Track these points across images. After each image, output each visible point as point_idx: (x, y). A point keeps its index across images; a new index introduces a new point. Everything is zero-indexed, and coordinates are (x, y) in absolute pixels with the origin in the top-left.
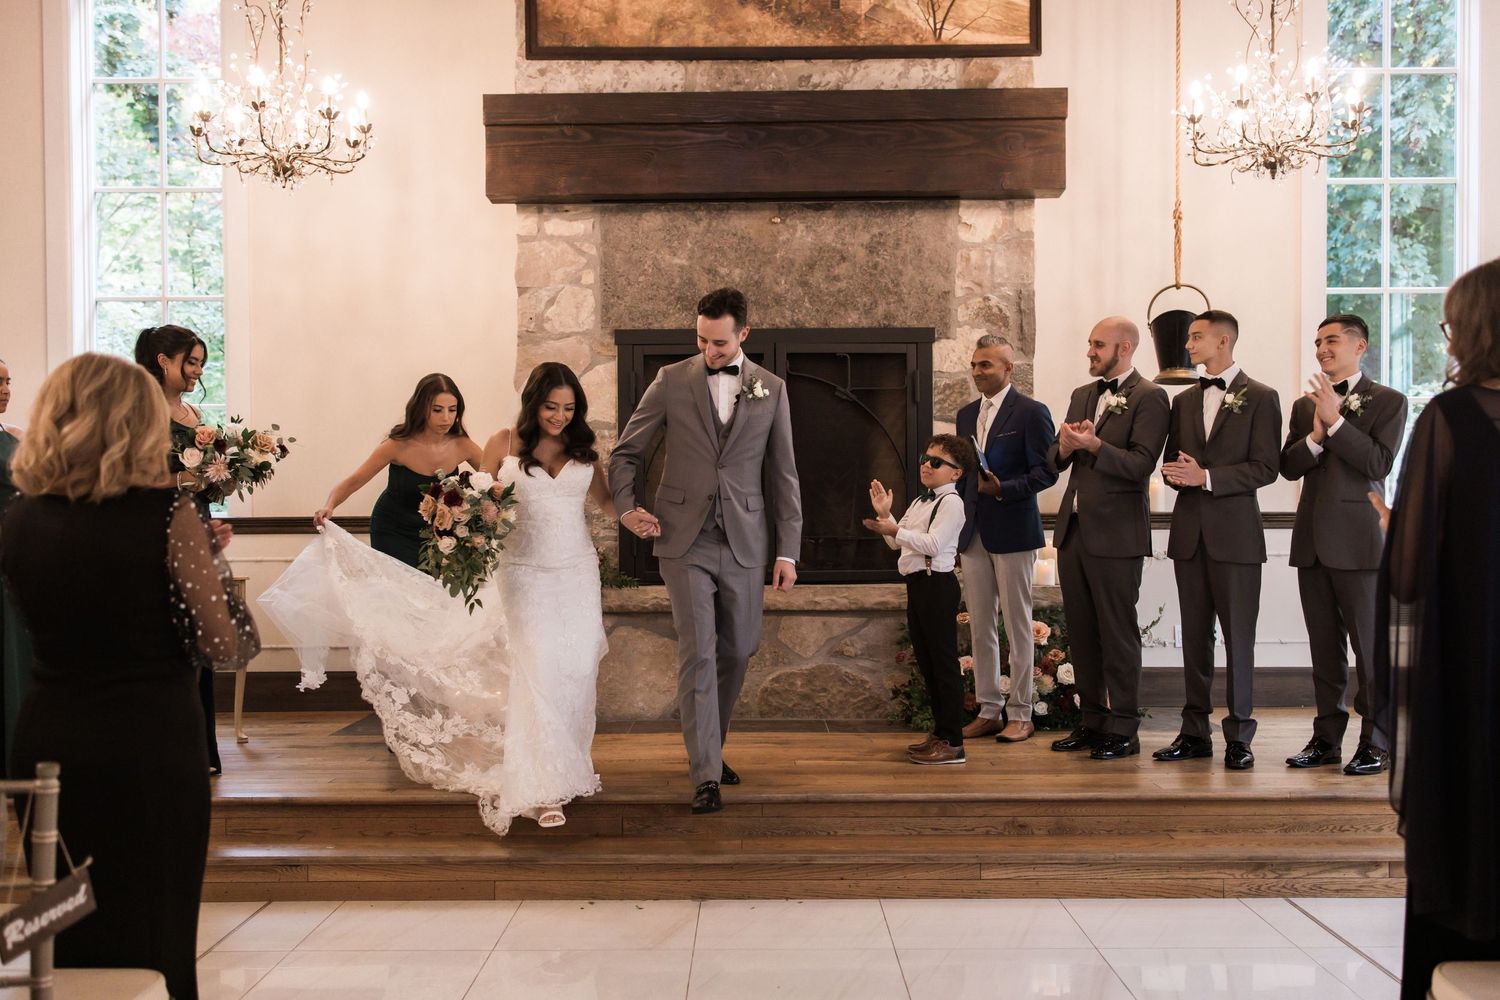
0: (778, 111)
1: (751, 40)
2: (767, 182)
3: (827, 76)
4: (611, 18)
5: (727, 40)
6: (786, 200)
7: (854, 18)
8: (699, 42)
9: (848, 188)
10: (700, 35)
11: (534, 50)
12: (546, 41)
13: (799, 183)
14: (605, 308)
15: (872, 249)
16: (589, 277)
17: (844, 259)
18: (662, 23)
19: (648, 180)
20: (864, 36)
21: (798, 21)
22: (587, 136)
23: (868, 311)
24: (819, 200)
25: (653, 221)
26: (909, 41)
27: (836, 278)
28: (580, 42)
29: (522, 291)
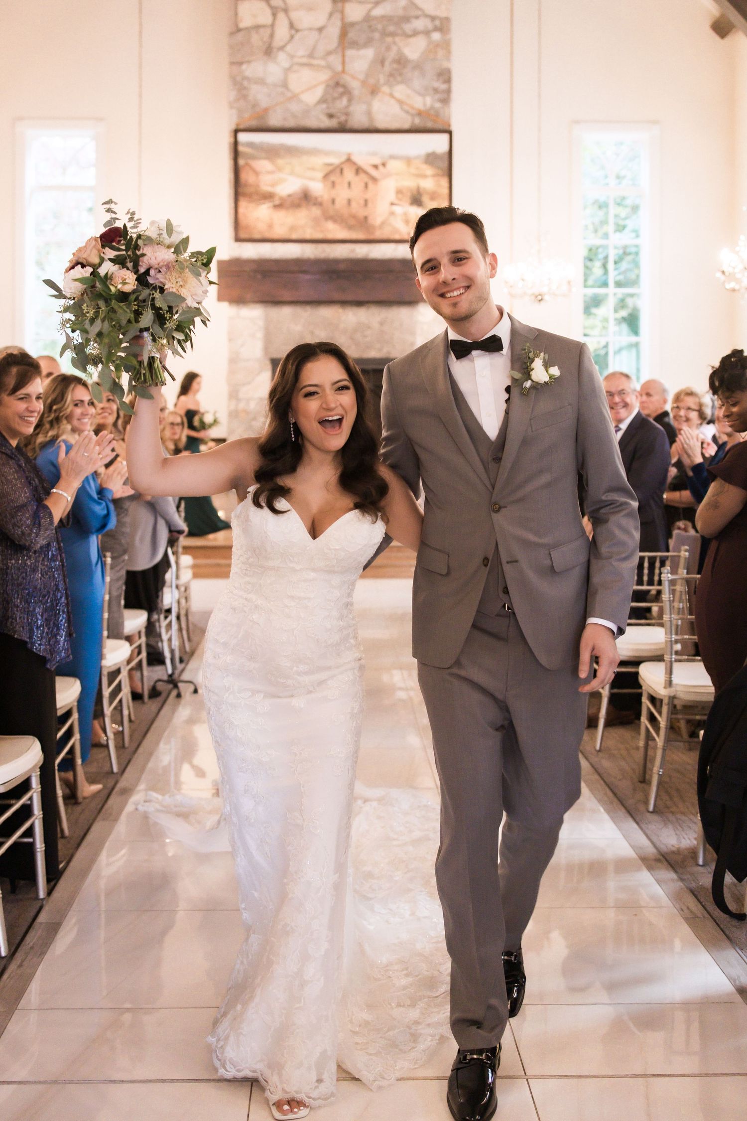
0: (342, 267)
1: (330, 236)
2: (336, 296)
3: (362, 251)
4: (270, 226)
5: (319, 236)
6: (344, 303)
7: (373, 227)
8: (308, 236)
9: (371, 299)
10: (308, 234)
11: (238, 239)
12: (243, 235)
13: (350, 297)
14: (266, 349)
15: (382, 324)
16: (260, 335)
17: (369, 328)
18: (292, 228)
19: (287, 295)
20: (378, 235)
21: (350, 228)
22: (259, 276)
23: (380, 350)
24: (359, 303)
25: (286, 311)
26: (397, 237)
27: (365, 336)
28: (257, 236)
29: (230, 340)
